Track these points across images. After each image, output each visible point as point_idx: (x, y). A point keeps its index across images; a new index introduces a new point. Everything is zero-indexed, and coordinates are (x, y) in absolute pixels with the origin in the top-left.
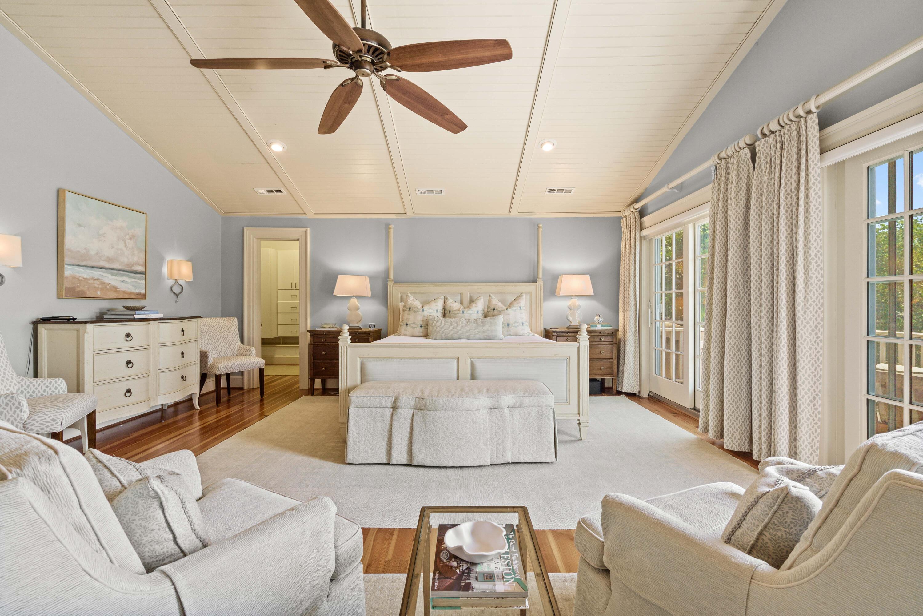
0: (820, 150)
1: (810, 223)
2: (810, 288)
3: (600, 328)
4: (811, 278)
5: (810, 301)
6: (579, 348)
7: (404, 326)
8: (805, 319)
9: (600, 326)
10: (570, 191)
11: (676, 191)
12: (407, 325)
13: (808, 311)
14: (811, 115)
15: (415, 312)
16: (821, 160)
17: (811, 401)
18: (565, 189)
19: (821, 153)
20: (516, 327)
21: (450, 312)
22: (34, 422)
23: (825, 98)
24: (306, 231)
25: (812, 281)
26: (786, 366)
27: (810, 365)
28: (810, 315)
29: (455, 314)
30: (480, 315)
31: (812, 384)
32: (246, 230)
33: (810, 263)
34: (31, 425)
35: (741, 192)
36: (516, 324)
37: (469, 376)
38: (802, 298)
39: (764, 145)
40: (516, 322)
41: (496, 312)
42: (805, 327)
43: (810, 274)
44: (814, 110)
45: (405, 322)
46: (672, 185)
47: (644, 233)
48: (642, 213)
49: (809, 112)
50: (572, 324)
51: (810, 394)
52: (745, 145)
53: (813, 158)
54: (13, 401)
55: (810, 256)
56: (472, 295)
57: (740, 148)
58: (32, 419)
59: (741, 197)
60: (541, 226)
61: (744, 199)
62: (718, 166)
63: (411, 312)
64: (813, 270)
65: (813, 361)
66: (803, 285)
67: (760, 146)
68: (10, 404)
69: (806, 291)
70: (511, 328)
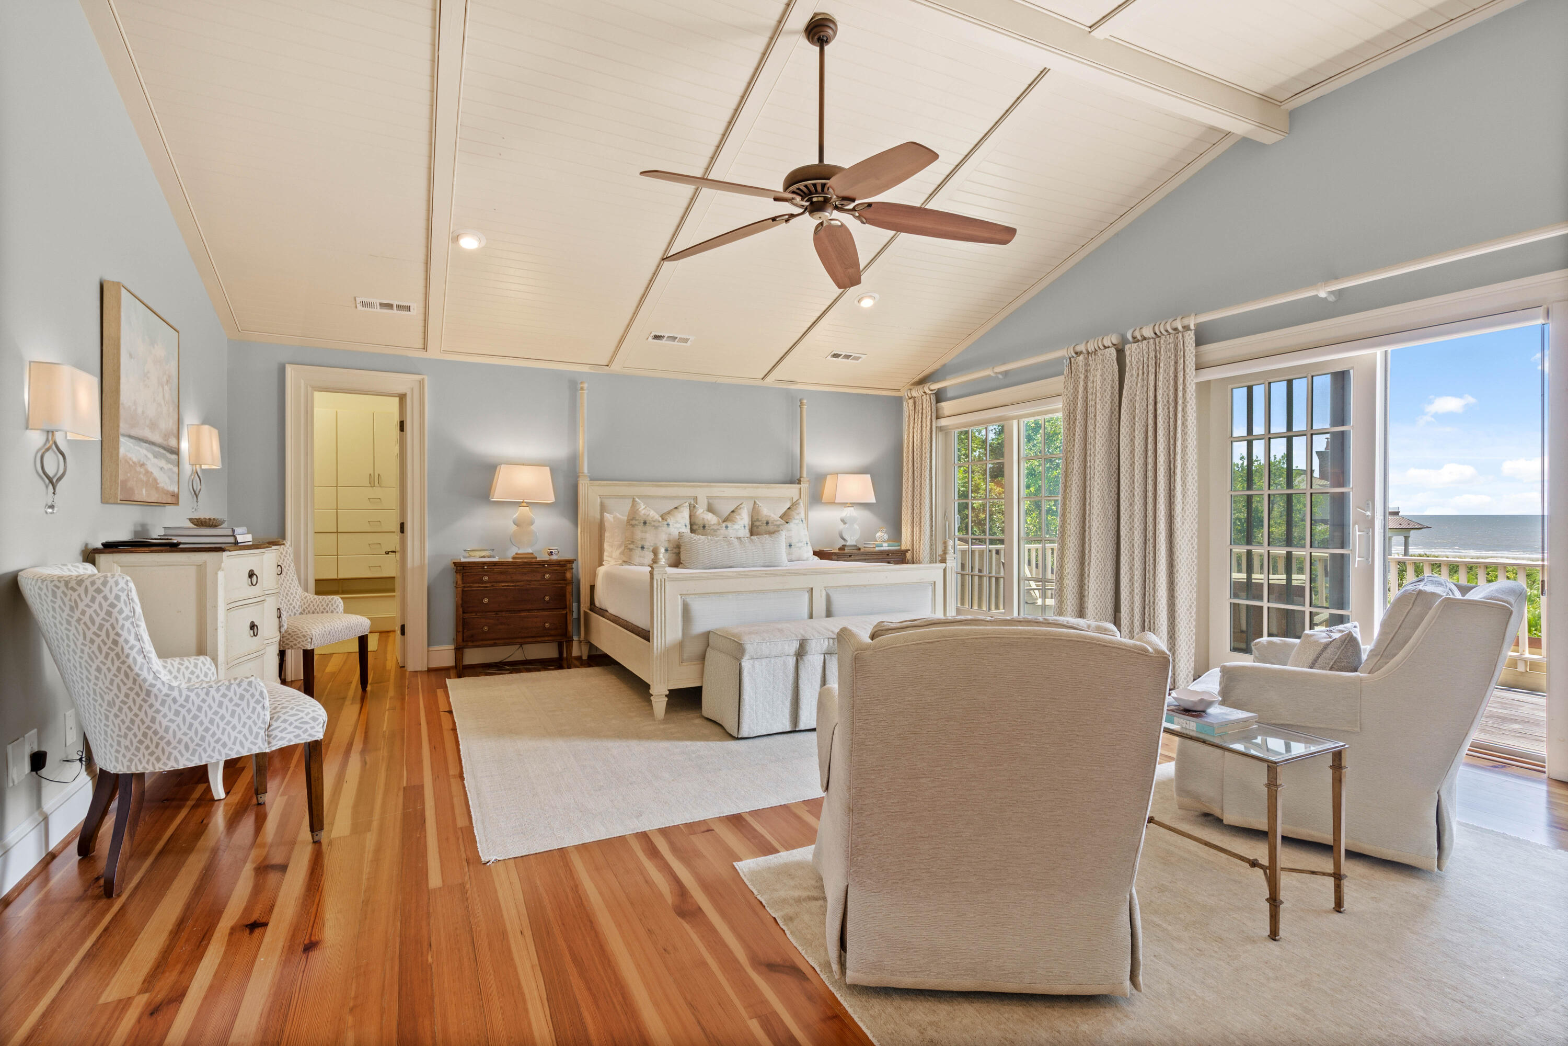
0: (1197, 365)
1: (1187, 437)
2: (1187, 499)
3: (887, 548)
4: (1188, 489)
5: (1187, 512)
6: (945, 570)
7: (638, 551)
8: (1183, 530)
9: (886, 545)
10: (857, 358)
11: (1000, 376)
12: (643, 548)
13: (1186, 522)
14: (1189, 332)
15: (656, 527)
16: (1196, 376)
17: (1188, 610)
18: (854, 355)
19: (1197, 369)
20: (800, 548)
21: (704, 527)
22: (286, 725)
23: (1203, 318)
24: (421, 383)
25: (1189, 493)
26: (1164, 577)
27: (1187, 575)
28: (1187, 526)
29: (715, 531)
30: (746, 532)
31: (1188, 593)
32: (289, 369)
33: (1188, 476)
34: (281, 731)
35: (1106, 394)
36: (800, 545)
37: (824, 613)
38: (1180, 509)
39: (1136, 349)
40: (800, 541)
41: (771, 528)
42: (1183, 537)
43: (1187, 486)
44: (1192, 327)
45: (640, 544)
46: (1000, 369)
47: (943, 422)
48: (939, 397)
49: (1186, 328)
50: (847, 544)
51: (1186, 603)
52: (1111, 345)
53: (1190, 374)
54: (252, 690)
55: (1187, 468)
56: (710, 501)
57: (1104, 346)
58: (281, 719)
59: (1106, 400)
60: (805, 401)
61: (1109, 402)
62: (1072, 359)
63: (648, 528)
64: (1190, 483)
65: (1189, 571)
66: (1181, 497)
67: (1131, 350)
68: (247, 696)
69: (1183, 503)
70: (793, 549)
